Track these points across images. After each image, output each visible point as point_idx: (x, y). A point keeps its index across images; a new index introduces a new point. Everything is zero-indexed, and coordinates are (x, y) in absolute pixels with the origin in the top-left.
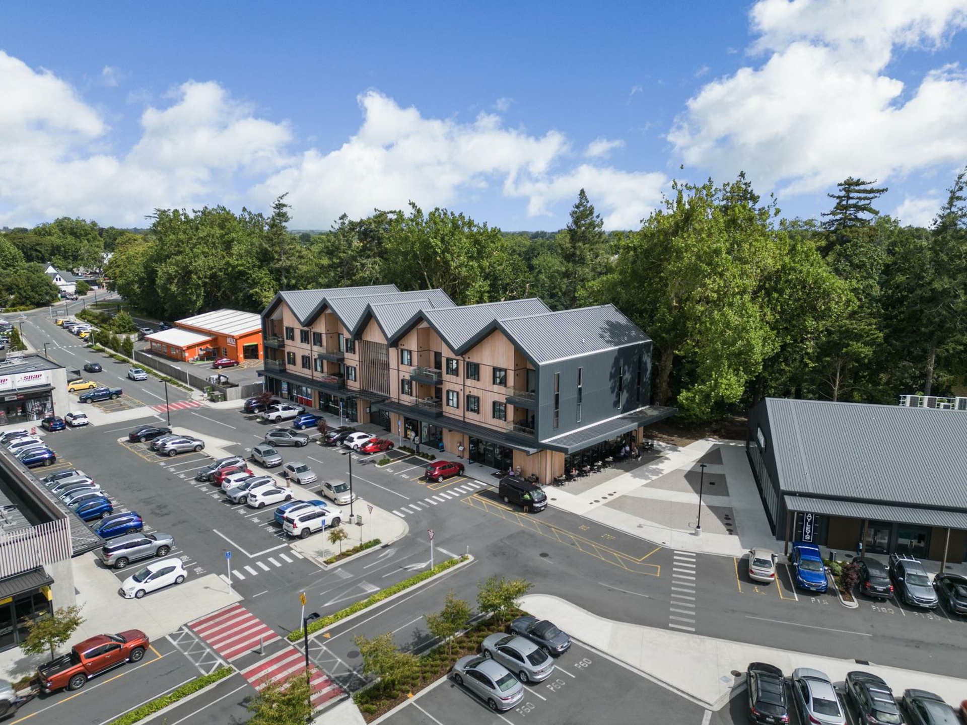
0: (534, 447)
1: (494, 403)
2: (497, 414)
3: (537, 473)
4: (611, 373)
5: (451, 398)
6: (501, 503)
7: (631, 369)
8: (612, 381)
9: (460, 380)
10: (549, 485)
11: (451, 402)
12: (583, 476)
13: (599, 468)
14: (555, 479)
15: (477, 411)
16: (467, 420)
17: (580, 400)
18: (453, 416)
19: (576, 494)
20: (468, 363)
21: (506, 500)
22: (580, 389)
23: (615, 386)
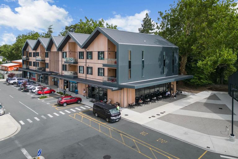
0: (116, 87)
1: (99, 69)
2: (100, 74)
3: (119, 102)
4: (159, 58)
5: (81, 69)
6: (93, 117)
7: (169, 58)
8: (160, 62)
9: (84, 60)
10: (126, 108)
11: (81, 71)
12: (146, 104)
13: (155, 100)
14: (129, 104)
15: (92, 74)
16: (87, 79)
17: (143, 67)
18: (81, 78)
19: (140, 112)
20: (87, 52)
21: (96, 115)
22: (143, 61)
23: (161, 65)
